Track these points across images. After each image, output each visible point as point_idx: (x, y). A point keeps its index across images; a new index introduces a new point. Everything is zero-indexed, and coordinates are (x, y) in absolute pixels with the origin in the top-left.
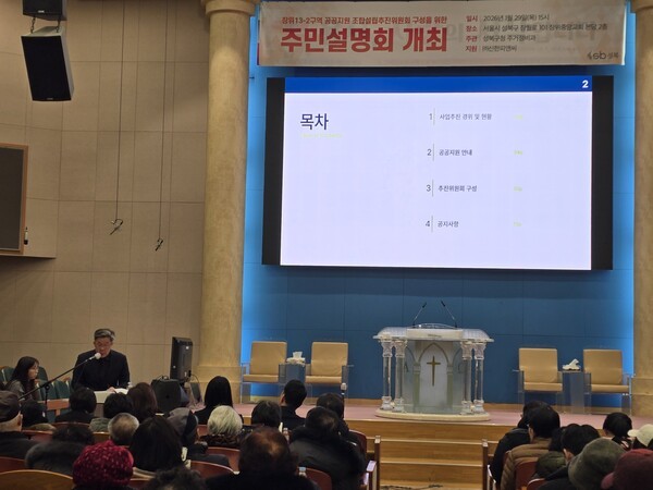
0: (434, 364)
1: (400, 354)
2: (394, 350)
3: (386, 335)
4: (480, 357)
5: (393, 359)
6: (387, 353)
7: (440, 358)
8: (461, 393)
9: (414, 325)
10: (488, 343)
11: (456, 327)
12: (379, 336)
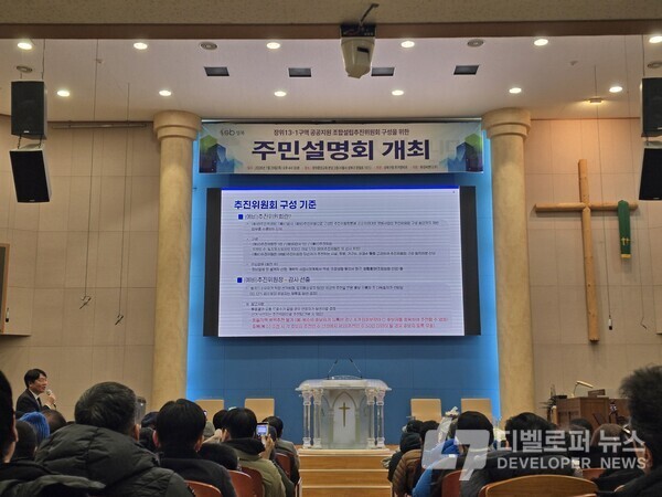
0: (344, 408)
1: (318, 402)
2: (312, 399)
3: (306, 386)
4: (381, 402)
5: (312, 406)
6: (307, 402)
7: (349, 404)
8: (367, 432)
9: (328, 378)
10: (387, 392)
11: (362, 378)
12: (300, 388)
